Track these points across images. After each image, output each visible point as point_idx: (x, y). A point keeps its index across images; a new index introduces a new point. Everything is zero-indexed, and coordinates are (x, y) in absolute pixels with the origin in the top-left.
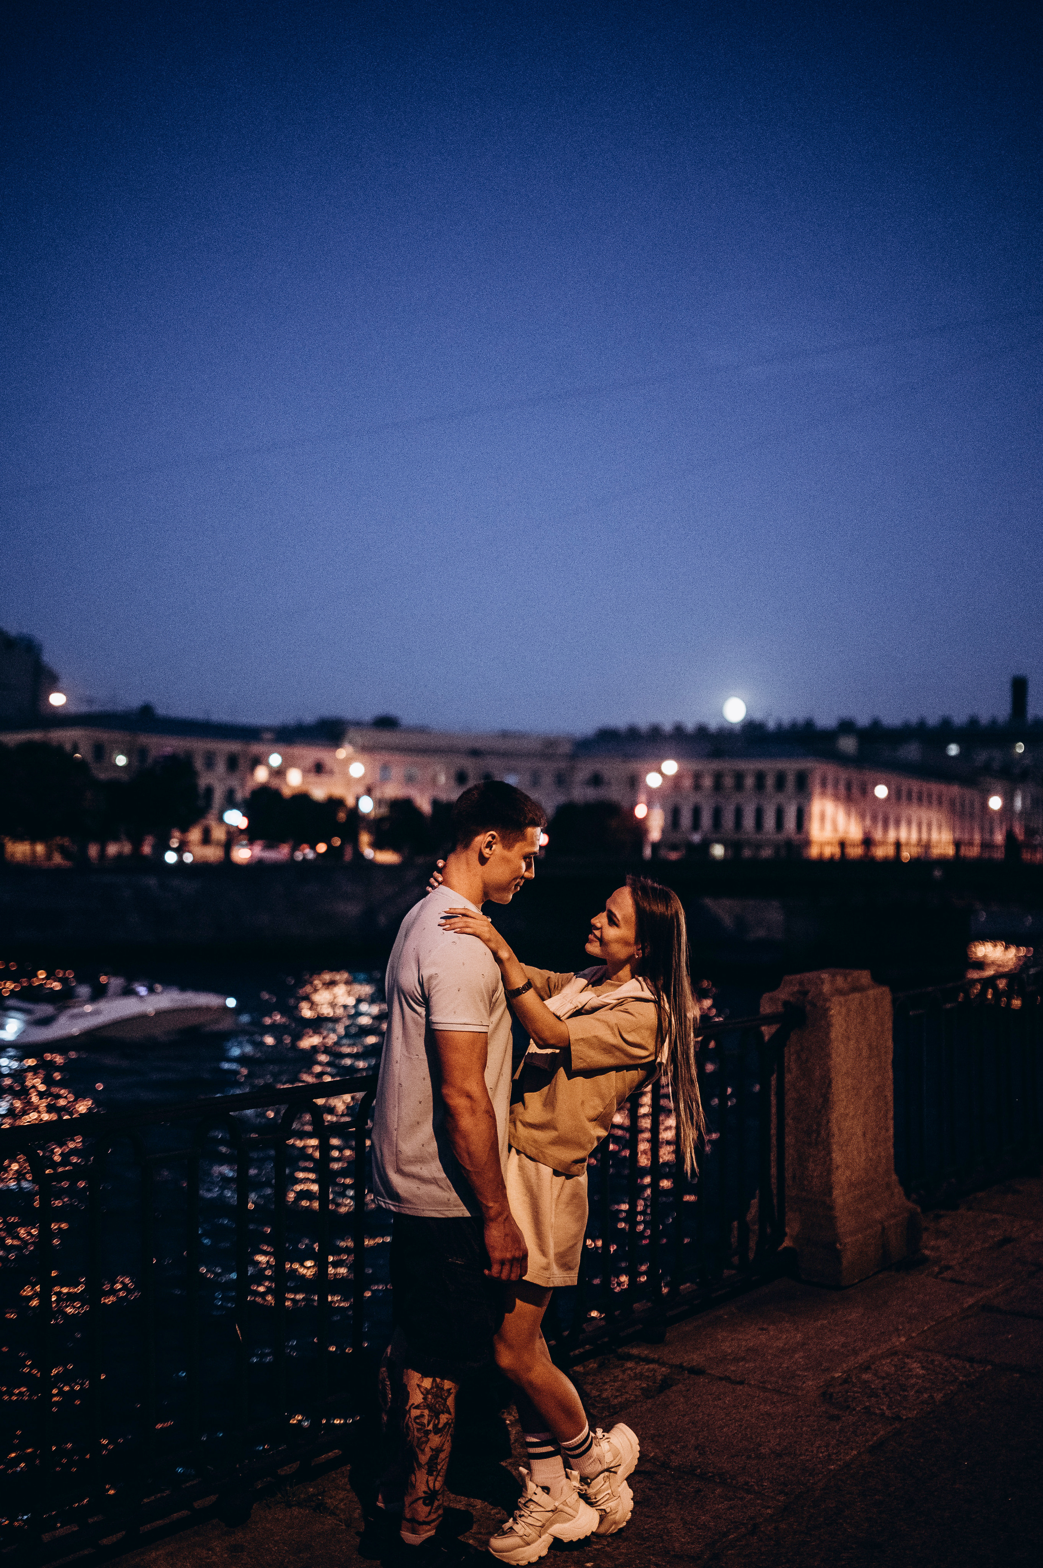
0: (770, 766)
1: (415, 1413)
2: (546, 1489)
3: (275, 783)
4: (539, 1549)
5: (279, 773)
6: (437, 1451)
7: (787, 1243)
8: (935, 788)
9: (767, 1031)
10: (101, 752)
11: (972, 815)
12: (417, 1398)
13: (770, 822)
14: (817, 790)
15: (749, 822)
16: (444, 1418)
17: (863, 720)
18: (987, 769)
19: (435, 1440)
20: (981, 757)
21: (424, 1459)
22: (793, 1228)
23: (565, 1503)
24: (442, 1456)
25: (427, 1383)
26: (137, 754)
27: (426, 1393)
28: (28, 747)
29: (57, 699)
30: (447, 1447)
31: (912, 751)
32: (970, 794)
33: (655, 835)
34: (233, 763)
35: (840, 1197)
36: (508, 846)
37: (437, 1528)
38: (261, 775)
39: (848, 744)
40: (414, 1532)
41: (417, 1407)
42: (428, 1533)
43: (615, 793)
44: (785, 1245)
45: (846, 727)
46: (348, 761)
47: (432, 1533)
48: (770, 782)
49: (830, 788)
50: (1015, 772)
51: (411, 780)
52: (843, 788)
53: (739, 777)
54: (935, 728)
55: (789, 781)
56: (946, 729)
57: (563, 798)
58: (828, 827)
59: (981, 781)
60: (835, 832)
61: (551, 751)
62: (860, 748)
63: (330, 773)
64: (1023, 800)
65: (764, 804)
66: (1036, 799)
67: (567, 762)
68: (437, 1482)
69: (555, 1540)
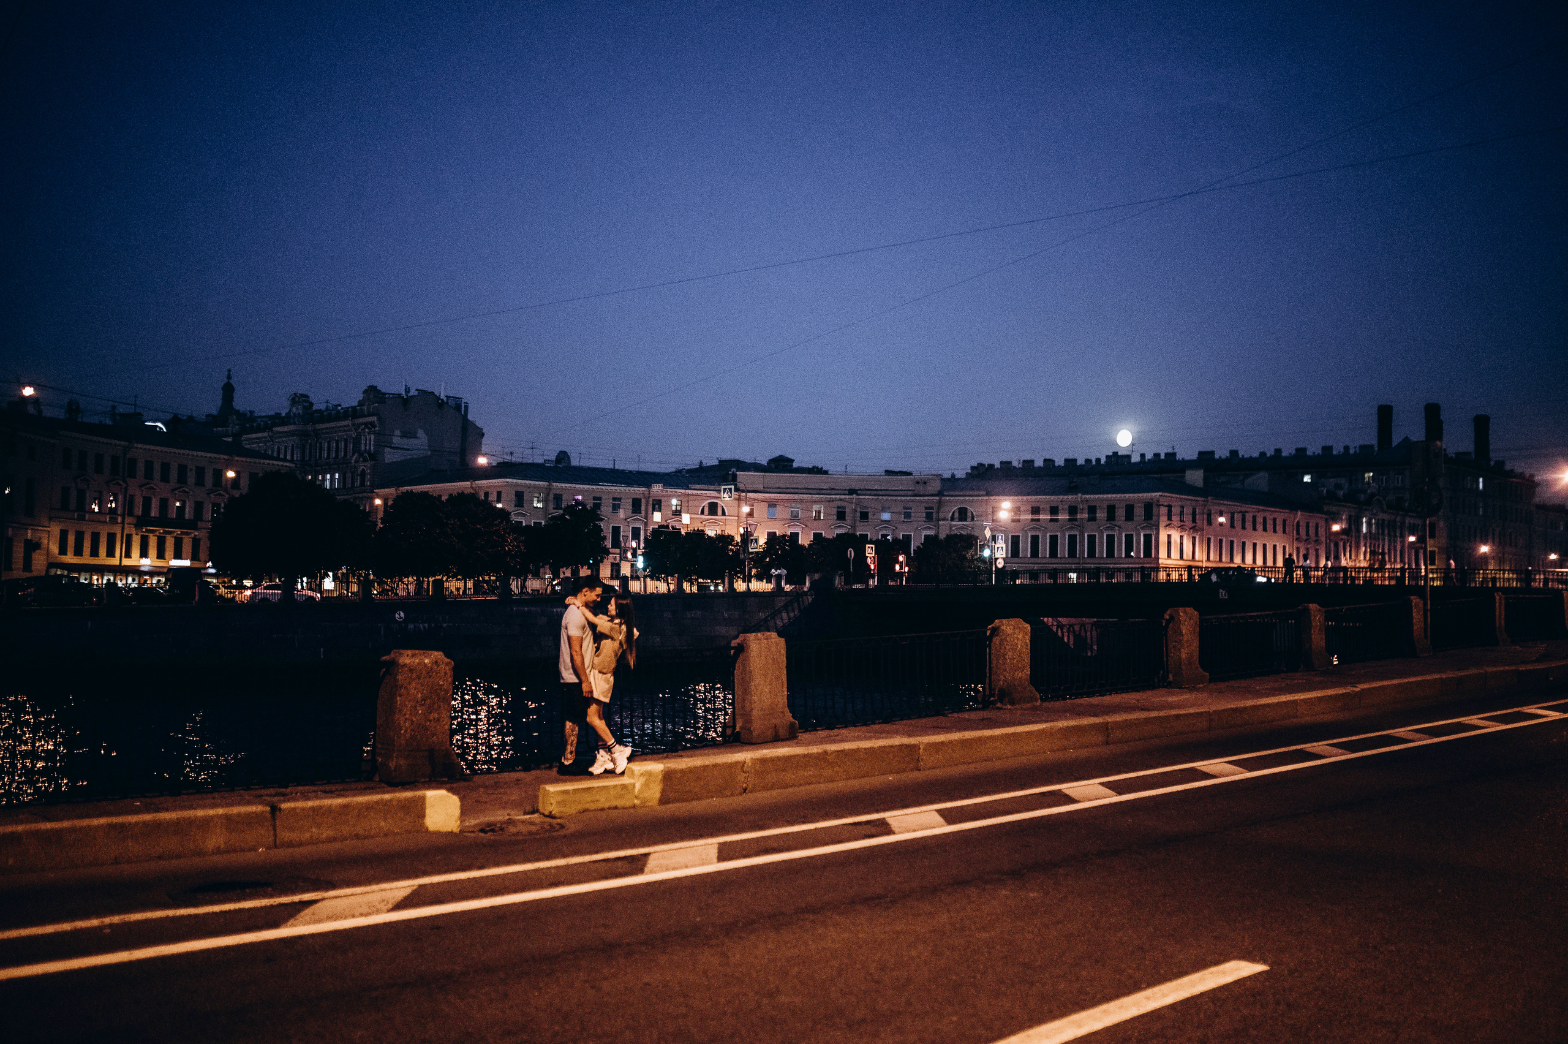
0: (1120, 500)
1: (567, 732)
2: (602, 756)
3: (672, 523)
5: (675, 516)
6: (573, 741)
7: (738, 729)
8: (1280, 515)
9: (732, 653)
10: (523, 499)
11: (1317, 542)
12: (568, 728)
13: (1121, 550)
14: (1163, 521)
15: (1102, 550)
16: (574, 733)
17: (1222, 453)
18: (1332, 496)
19: (573, 738)
20: (1330, 483)
21: (570, 743)
22: (739, 725)
23: (605, 761)
24: (575, 743)
25: (570, 725)
26: (552, 498)
27: (570, 728)
28: (461, 498)
29: (482, 461)
32: (1317, 519)
33: (1000, 564)
34: (637, 506)
35: (755, 713)
36: (591, 592)
37: (573, 761)
38: (661, 516)
39: (1195, 477)
40: (567, 761)
41: (568, 730)
42: (571, 762)
45: (1204, 459)
48: (1121, 513)
49: (1175, 519)
50: (1362, 497)
51: (795, 517)
52: (1187, 518)
53: (1092, 510)
54: (1290, 458)
55: (1139, 512)
56: (1301, 461)
57: (931, 533)
58: (1175, 554)
59: (1326, 508)
60: (1181, 558)
61: (921, 489)
62: (1206, 479)
63: (724, 514)
64: (1369, 524)
65: (1116, 533)
66: (1381, 524)
67: (937, 498)
68: (574, 749)
69: (606, 769)
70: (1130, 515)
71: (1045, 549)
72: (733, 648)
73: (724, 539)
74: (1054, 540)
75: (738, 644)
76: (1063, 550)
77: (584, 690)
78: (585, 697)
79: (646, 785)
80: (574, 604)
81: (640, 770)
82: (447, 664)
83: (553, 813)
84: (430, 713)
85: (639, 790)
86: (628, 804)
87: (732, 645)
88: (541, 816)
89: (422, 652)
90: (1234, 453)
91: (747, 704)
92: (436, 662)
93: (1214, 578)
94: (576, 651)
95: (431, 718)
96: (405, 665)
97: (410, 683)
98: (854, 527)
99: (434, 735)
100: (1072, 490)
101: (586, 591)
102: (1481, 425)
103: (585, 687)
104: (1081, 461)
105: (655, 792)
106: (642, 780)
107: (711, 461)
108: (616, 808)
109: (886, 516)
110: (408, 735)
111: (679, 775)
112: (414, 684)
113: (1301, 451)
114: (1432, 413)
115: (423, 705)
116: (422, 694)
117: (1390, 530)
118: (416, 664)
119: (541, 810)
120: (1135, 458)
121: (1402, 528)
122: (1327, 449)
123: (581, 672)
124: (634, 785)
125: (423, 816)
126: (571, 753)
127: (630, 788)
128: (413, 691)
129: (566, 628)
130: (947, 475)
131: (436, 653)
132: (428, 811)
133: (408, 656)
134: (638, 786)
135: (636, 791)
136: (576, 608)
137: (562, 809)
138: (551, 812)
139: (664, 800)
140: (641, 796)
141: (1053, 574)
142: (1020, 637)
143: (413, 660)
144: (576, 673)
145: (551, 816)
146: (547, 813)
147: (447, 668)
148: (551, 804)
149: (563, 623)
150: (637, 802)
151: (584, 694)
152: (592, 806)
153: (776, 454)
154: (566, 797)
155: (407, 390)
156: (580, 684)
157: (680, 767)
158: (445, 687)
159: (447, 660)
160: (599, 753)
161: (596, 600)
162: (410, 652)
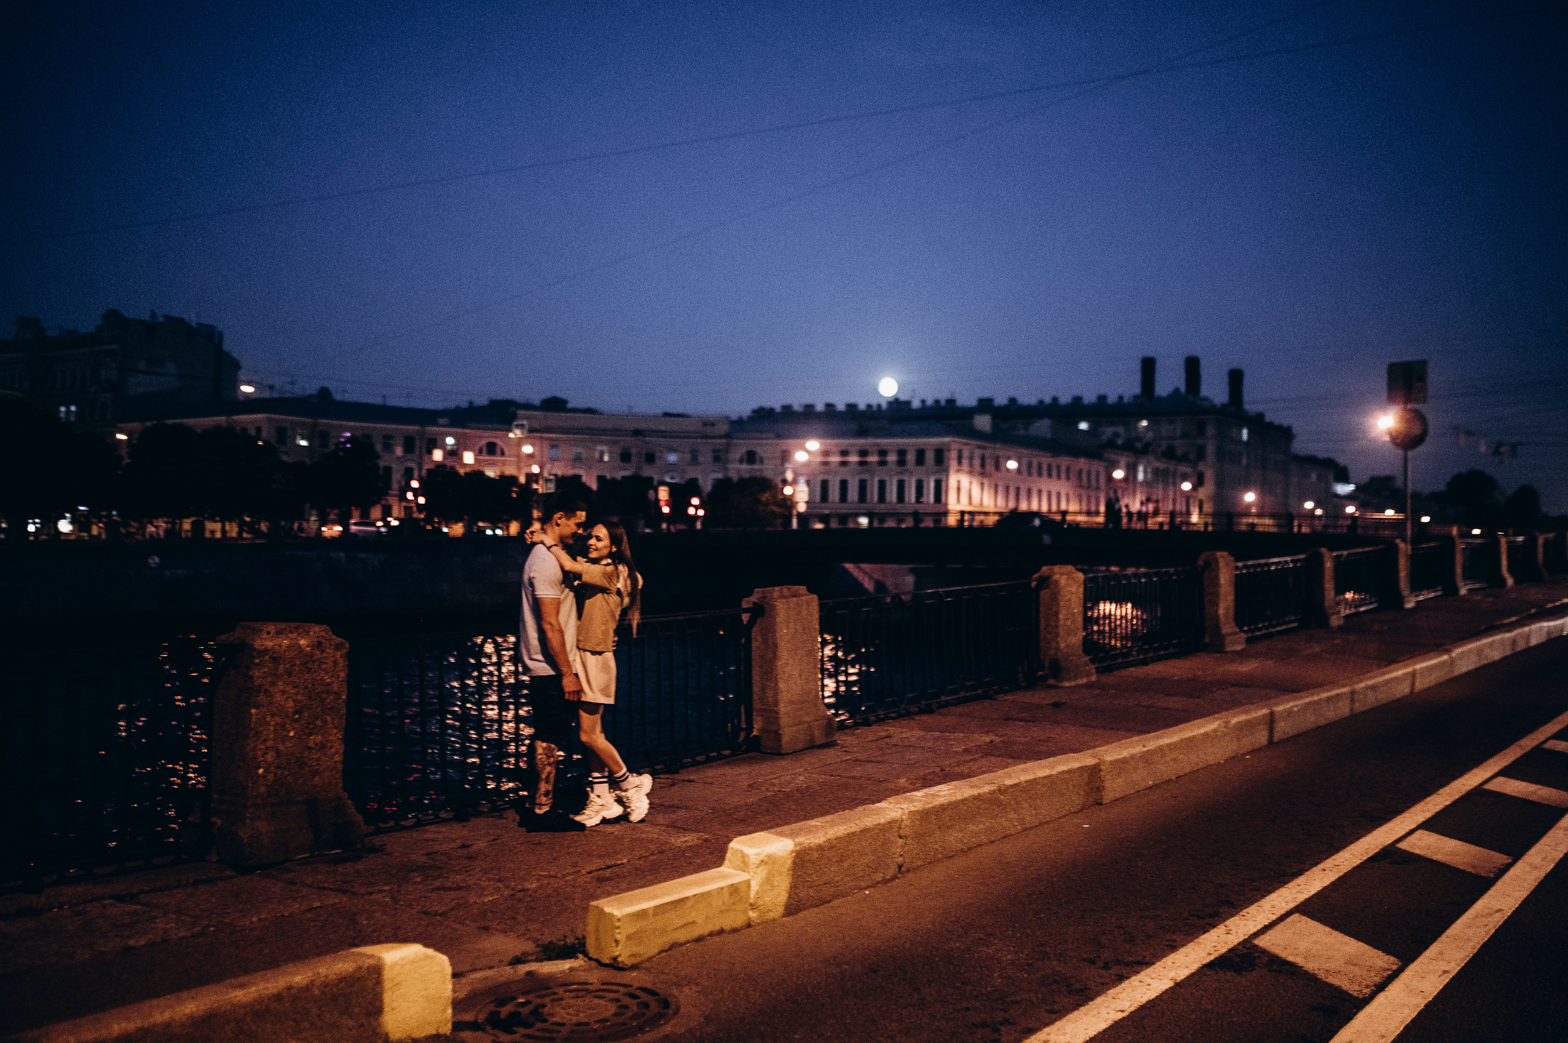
0: (911, 443)
1: (540, 757)
2: (599, 796)
3: (451, 463)
4: (596, 820)
5: (454, 454)
6: (549, 773)
7: (755, 733)
8: (1064, 461)
9: (745, 617)
10: (284, 435)
11: (1098, 488)
12: (540, 751)
13: (911, 495)
14: (953, 464)
15: (892, 495)
17: (1001, 400)
18: (1111, 444)
19: (548, 769)
20: (1108, 431)
21: (544, 776)
22: (757, 725)
23: (607, 802)
24: (552, 775)
25: (544, 745)
26: (318, 436)
27: (544, 749)
28: (217, 432)
29: (246, 389)
30: (554, 772)
31: (1042, 427)
32: (1098, 466)
33: (802, 508)
34: (409, 444)
35: (783, 708)
36: (568, 518)
37: (550, 807)
38: (438, 455)
39: (983, 422)
40: (540, 809)
41: (540, 754)
42: (546, 809)
43: (767, 470)
44: (754, 734)
45: (985, 405)
46: (520, 442)
47: (548, 809)
48: (911, 457)
49: (965, 462)
50: (1139, 445)
51: (578, 459)
52: (977, 462)
53: (883, 453)
54: (1068, 407)
55: (930, 456)
56: (1077, 409)
57: (720, 476)
58: (964, 499)
59: (1106, 455)
60: (970, 503)
61: (709, 430)
62: (994, 425)
63: (503, 454)
64: (1145, 472)
65: (906, 478)
66: (1156, 472)
67: (724, 441)
68: (550, 788)
69: (604, 818)
70: (920, 458)
71: (834, 494)
72: (746, 611)
73: (508, 481)
74: (844, 484)
75: (754, 603)
76: (853, 494)
77: (567, 689)
78: (567, 700)
79: (768, 881)
80: (542, 543)
81: (757, 854)
82: (338, 647)
83: (620, 959)
84: (311, 734)
85: (757, 893)
86: (738, 920)
87: (744, 606)
88: (593, 964)
89: (293, 625)
90: (1013, 401)
91: (770, 693)
92: (319, 644)
93: (1037, 522)
94: (550, 624)
95: (311, 744)
96: (265, 651)
97: (273, 684)
98: (639, 468)
99: (316, 773)
100: (862, 433)
101: (560, 518)
102: (1236, 378)
103: (568, 684)
104: (862, 406)
105: (778, 896)
106: (762, 873)
107: (482, 401)
108: (721, 932)
109: (672, 458)
110: (271, 777)
111: (816, 855)
112: (280, 685)
113: (1077, 399)
114: (1192, 366)
115: (296, 721)
116: (294, 701)
117: (1164, 478)
118: (284, 648)
119: (593, 953)
120: (916, 404)
121: (1174, 477)
122: (1102, 398)
123: (560, 660)
124: (748, 883)
125: (379, 1011)
126: (547, 794)
127: (744, 888)
128: (278, 697)
129: (532, 584)
130: (734, 417)
131: (317, 629)
132: (388, 998)
133: (268, 633)
134: (755, 887)
135: (752, 895)
136: (545, 549)
137: (635, 950)
138: (615, 959)
139: (792, 908)
140: (760, 902)
141: (843, 518)
142: (1074, 590)
143: (277, 641)
144: (550, 656)
145: (615, 965)
146: (606, 960)
147: (339, 654)
148: (617, 942)
149: (526, 578)
150: (753, 914)
151: (567, 696)
152: (682, 936)
153: (548, 395)
154: (642, 924)
155: (153, 315)
156: (558, 677)
157: (817, 841)
158: (335, 687)
159: (338, 640)
160: (592, 791)
161: (576, 533)
162: (271, 628)
